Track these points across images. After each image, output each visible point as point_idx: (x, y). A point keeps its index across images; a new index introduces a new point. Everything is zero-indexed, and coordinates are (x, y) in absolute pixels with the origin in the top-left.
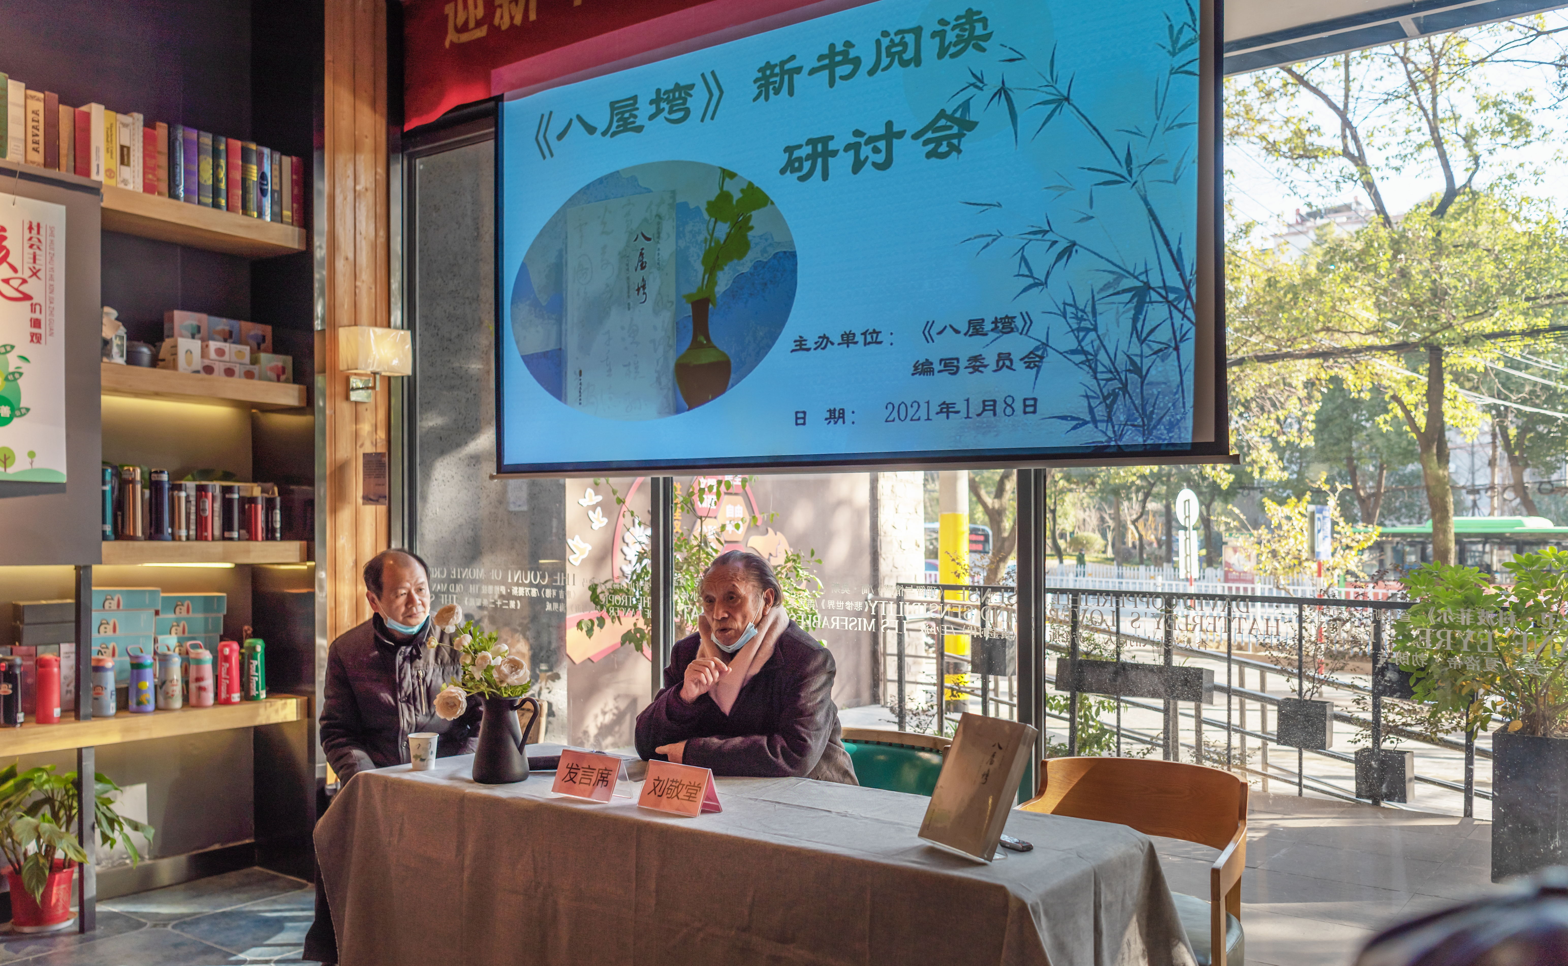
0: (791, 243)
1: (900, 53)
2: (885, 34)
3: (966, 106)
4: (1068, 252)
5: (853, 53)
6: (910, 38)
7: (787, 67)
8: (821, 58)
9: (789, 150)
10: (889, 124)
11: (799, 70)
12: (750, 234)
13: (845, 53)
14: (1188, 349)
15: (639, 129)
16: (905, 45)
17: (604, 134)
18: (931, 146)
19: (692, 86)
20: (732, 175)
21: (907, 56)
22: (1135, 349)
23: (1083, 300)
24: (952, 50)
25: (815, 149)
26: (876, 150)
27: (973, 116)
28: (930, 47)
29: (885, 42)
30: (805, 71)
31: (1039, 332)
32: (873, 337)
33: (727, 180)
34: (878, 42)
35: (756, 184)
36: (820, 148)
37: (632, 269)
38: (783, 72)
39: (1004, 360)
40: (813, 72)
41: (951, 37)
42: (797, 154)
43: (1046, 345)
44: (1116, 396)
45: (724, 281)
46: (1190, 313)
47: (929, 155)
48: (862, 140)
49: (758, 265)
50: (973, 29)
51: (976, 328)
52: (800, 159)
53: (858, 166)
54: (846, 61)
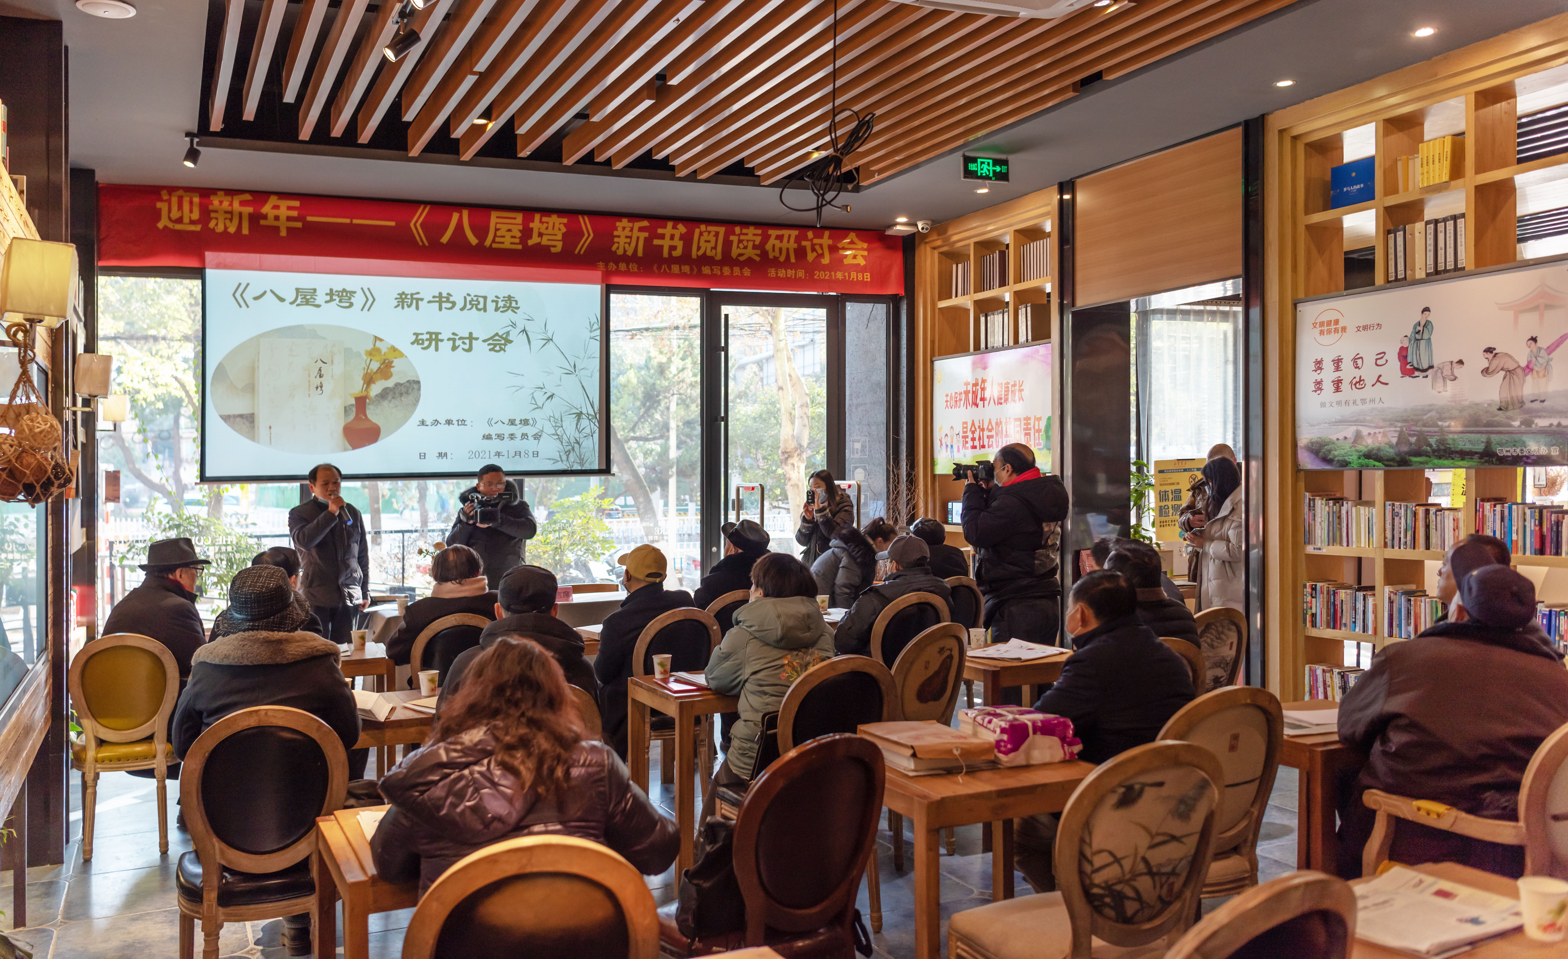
0: (418, 377)
1: (476, 305)
2: (469, 295)
3: (508, 333)
4: (551, 396)
5: (451, 299)
6: (481, 300)
7: (415, 296)
8: (434, 297)
9: (417, 334)
10: (471, 334)
11: (422, 300)
12: (392, 370)
13: (448, 299)
14: (596, 436)
15: (318, 306)
16: (479, 303)
17: (291, 303)
18: (492, 347)
19: (355, 292)
20: (381, 340)
21: (479, 307)
22: (577, 435)
23: (557, 416)
24: (501, 309)
25: (431, 336)
26: (464, 343)
27: (510, 338)
28: (491, 306)
29: (469, 299)
30: (426, 300)
31: (539, 426)
32: (462, 422)
33: (378, 342)
34: (465, 298)
35: (396, 346)
36: (434, 336)
37: (313, 376)
38: (412, 299)
39: (524, 436)
40: (429, 302)
41: (501, 304)
42: (420, 337)
43: (542, 431)
44: (570, 451)
45: (376, 389)
46: (597, 424)
47: (490, 350)
48: (457, 338)
49: (398, 385)
50: (511, 304)
51: (512, 422)
52: (422, 340)
53: (454, 348)
54: (448, 301)
